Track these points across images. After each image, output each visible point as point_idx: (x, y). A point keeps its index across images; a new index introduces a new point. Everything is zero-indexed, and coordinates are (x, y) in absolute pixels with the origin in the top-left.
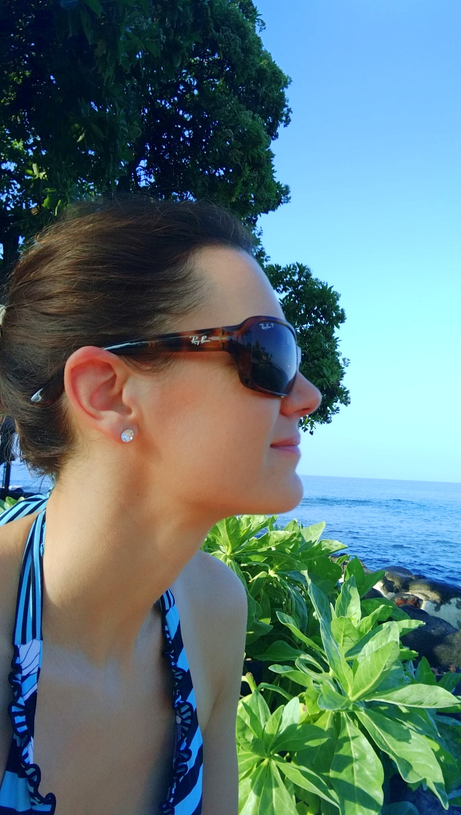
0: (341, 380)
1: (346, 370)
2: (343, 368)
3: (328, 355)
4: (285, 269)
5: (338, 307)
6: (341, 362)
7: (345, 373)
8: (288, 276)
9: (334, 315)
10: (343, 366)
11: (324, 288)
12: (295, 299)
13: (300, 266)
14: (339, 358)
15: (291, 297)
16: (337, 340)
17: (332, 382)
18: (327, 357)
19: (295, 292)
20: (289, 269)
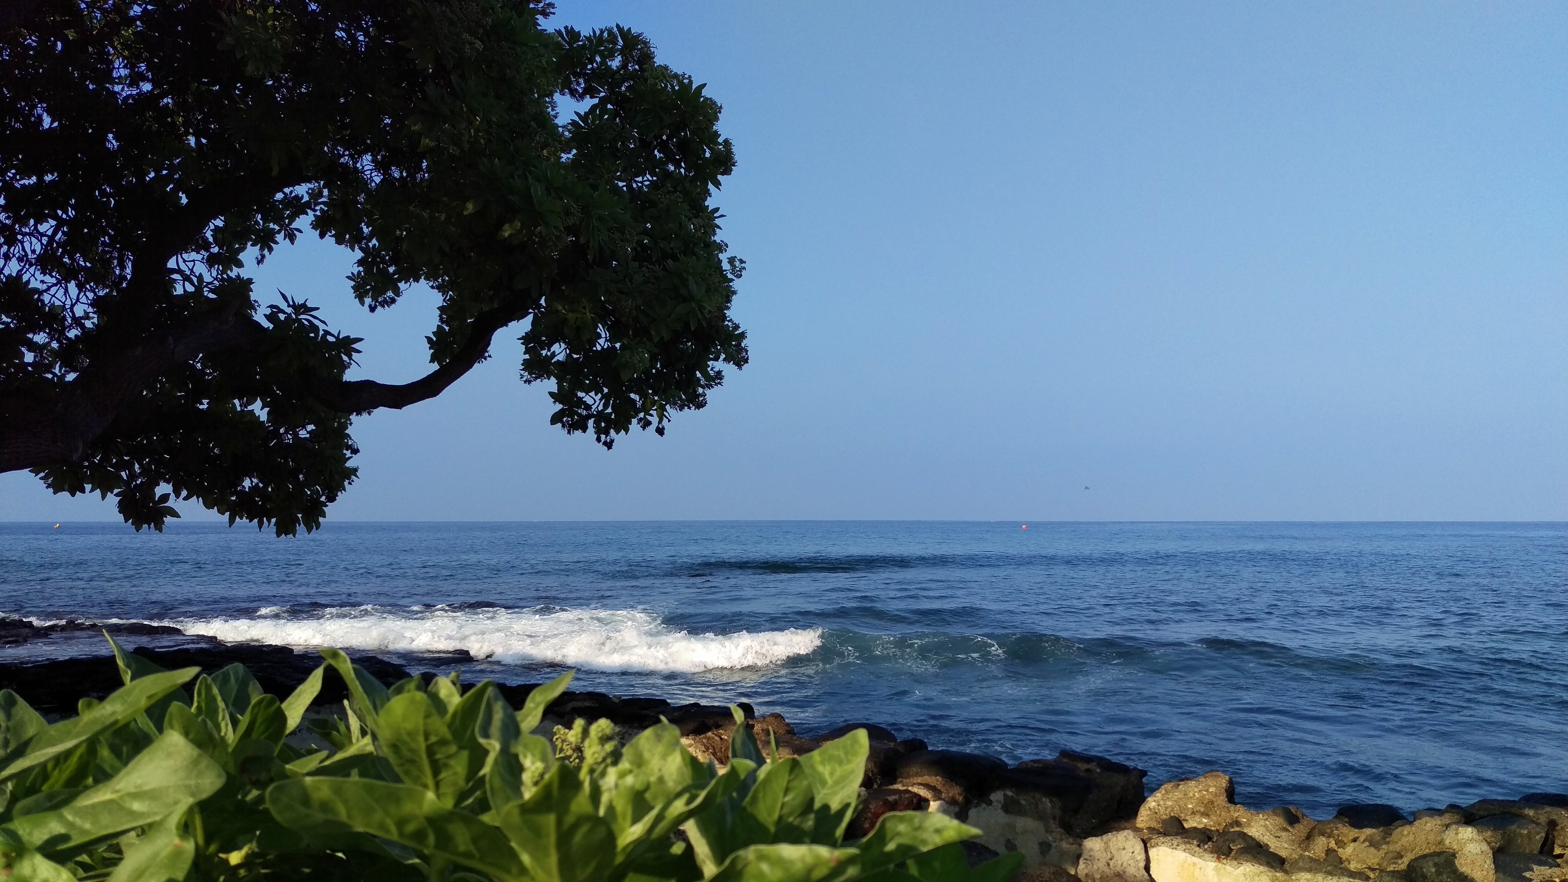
0: (728, 308)
1: (736, 284)
2: (732, 280)
3: (696, 250)
4: (588, 39)
5: (716, 135)
6: (726, 266)
7: (734, 293)
8: (598, 59)
9: (708, 155)
10: (730, 276)
11: (685, 87)
12: (615, 114)
13: (626, 34)
14: (721, 256)
15: (604, 111)
16: (716, 215)
17: (710, 312)
18: (694, 253)
19: (613, 96)
20: (600, 40)
